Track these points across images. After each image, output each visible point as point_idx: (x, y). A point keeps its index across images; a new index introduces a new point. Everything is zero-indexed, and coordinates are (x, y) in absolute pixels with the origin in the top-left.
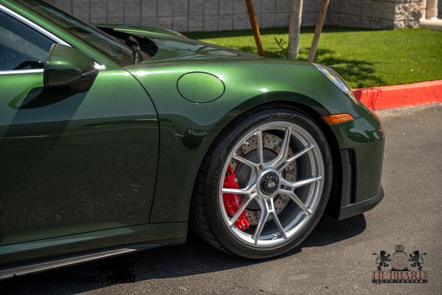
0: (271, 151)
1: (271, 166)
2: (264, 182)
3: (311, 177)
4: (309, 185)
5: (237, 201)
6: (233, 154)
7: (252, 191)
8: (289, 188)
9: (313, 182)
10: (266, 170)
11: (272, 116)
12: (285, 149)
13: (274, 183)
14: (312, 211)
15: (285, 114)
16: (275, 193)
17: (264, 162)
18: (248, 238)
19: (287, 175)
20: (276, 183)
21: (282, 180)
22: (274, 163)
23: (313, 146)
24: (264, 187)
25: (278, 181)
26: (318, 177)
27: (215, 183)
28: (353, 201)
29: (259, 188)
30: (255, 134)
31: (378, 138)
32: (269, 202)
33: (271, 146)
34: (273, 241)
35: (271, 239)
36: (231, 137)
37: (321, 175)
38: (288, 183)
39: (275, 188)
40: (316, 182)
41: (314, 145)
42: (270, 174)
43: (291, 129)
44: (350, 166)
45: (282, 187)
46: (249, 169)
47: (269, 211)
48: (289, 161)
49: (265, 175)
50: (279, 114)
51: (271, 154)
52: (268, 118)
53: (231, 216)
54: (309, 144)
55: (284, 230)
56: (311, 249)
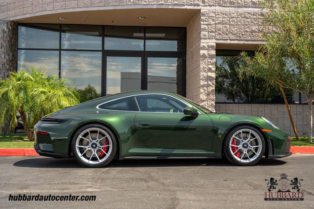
1: (246, 141)
7: (240, 147)
8: (251, 148)
12: (250, 136)
13: (246, 145)
17: (243, 139)
21: (249, 145)
24: (243, 146)
34: (247, 161)
36: (233, 131)
42: (245, 143)
45: (250, 147)
46: (239, 141)
47: (245, 153)
51: (245, 138)
53: (234, 152)
55: (250, 159)
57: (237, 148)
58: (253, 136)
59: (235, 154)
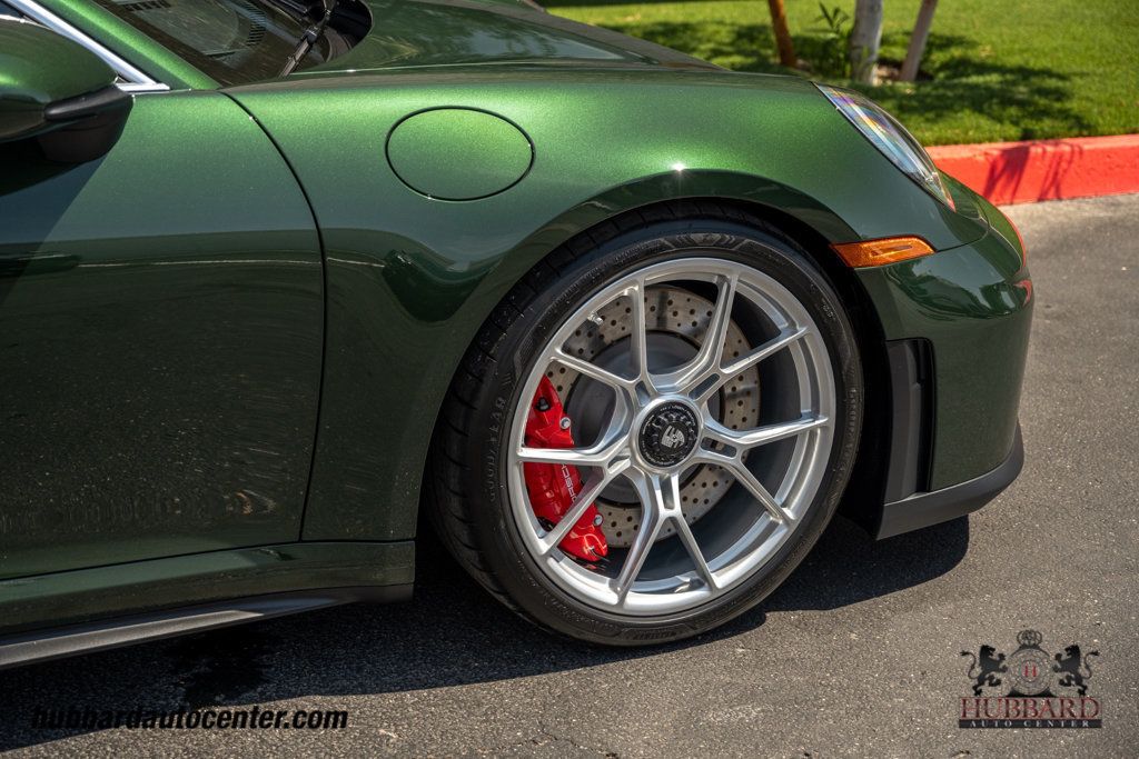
0: (683, 337)
1: (674, 387)
2: (651, 430)
3: (796, 416)
4: (790, 441)
5: (569, 483)
6: (554, 351)
7: (613, 456)
9: (804, 431)
10: (658, 394)
11: (676, 244)
13: (680, 436)
14: (796, 512)
15: (717, 236)
16: (686, 463)
18: (597, 589)
19: (729, 407)
20: (687, 435)
22: (686, 377)
23: (802, 331)
24: (650, 443)
25: (696, 428)
26: (816, 418)
27: (495, 435)
28: (923, 484)
29: (635, 444)
30: (626, 293)
31: (1011, 305)
32: (666, 487)
33: (681, 323)
35: (671, 591)
37: (826, 414)
38: (726, 435)
39: (686, 449)
40: (812, 432)
41: (806, 328)
42: (670, 407)
43: (737, 278)
44: (915, 387)
47: (664, 513)
48: (727, 371)
49: (656, 411)
50: (698, 237)
52: (663, 247)
54: (793, 324)
56: (794, 616)
57: (586, 475)
58: (751, 325)
59: (567, 548)
